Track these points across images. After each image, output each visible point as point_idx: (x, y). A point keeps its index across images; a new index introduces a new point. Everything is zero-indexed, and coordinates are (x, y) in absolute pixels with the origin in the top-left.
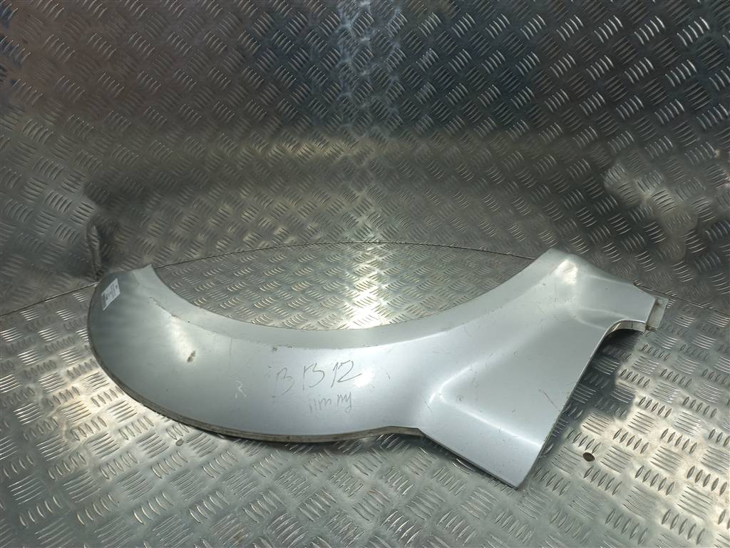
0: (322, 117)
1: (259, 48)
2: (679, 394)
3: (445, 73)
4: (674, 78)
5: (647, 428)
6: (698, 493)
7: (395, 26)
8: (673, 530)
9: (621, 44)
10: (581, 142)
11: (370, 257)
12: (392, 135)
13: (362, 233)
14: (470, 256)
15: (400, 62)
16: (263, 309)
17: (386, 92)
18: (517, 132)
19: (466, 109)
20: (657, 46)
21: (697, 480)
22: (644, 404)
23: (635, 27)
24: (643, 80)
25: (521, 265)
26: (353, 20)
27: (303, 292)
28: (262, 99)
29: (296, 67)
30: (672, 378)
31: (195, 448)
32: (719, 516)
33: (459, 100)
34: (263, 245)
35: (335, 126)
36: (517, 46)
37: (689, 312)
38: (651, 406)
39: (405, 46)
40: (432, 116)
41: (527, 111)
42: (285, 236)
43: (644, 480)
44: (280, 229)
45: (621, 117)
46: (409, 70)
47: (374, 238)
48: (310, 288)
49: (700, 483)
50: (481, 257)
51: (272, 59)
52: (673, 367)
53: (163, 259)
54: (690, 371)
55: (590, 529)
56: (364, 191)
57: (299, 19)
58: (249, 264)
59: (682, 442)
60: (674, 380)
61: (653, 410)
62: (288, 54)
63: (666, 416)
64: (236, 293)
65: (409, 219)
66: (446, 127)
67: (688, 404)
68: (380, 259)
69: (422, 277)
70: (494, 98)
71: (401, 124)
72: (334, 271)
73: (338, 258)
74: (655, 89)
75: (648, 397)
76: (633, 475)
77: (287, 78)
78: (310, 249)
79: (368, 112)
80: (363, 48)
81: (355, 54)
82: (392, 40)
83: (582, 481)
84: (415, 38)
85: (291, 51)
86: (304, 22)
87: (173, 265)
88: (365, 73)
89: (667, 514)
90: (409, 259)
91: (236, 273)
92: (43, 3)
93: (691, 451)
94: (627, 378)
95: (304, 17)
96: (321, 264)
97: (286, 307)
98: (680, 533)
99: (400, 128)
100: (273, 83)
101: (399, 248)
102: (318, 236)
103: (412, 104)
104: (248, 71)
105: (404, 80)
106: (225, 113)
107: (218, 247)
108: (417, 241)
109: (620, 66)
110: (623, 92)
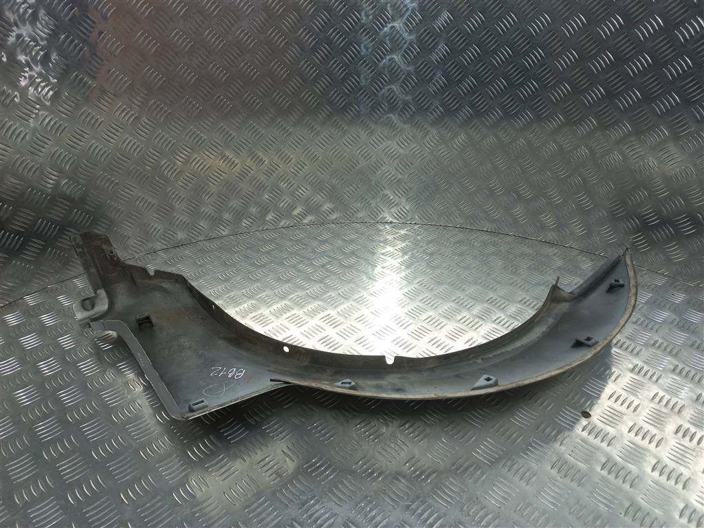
0: (341, 106)
2: (669, 361)
3: (455, 66)
4: (671, 71)
5: (639, 390)
6: (685, 446)
7: (410, 22)
8: (661, 477)
9: (621, 40)
10: (581, 131)
12: (405, 123)
13: (375, 214)
14: (475, 236)
15: (414, 55)
16: (288, 281)
18: (521, 121)
19: (475, 99)
20: (655, 43)
21: (684, 436)
22: (637, 370)
23: (635, 25)
24: (643, 73)
25: (523, 245)
27: (323, 266)
29: (319, 60)
30: (663, 347)
33: (468, 91)
34: (285, 224)
35: (353, 115)
36: (523, 42)
37: (680, 289)
38: (643, 372)
39: (419, 41)
40: (443, 105)
41: (532, 101)
42: (303, 215)
43: (636, 435)
44: (300, 209)
45: (621, 109)
46: (422, 63)
48: (329, 263)
49: (687, 439)
50: (486, 237)
52: (663, 338)
53: (196, 235)
54: (679, 342)
55: (587, 475)
58: (272, 241)
59: (672, 403)
60: (665, 349)
61: (645, 375)
62: (311, 48)
63: (657, 381)
64: (263, 266)
65: (419, 202)
66: (456, 116)
67: (678, 371)
69: (432, 254)
70: (501, 90)
71: (414, 113)
72: (351, 248)
73: (354, 236)
74: (653, 82)
75: (640, 364)
76: (625, 431)
77: (310, 70)
78: (327, 228)
80: (381, 42)
84: (429, 33)
85: (314, 45)
87: (204, 240)
89: (656, 464)
90: (419, 237)
91: (262, 248)
92: (137, 2)
93: (679, 411)
94: (621, 347)
96: (338, 241)
97: (308, 279)
98: (667, 480)
99: (412, 117)
100: (297, 75)
101: (409, 228)
102: (334, 216)
103: (424, 95)
104: (275, 64)
105: (417, 72)
106: (253, 103)
107: (244, 225)
108: (426, 222)
109: (620, 61)
110: (623, 84)
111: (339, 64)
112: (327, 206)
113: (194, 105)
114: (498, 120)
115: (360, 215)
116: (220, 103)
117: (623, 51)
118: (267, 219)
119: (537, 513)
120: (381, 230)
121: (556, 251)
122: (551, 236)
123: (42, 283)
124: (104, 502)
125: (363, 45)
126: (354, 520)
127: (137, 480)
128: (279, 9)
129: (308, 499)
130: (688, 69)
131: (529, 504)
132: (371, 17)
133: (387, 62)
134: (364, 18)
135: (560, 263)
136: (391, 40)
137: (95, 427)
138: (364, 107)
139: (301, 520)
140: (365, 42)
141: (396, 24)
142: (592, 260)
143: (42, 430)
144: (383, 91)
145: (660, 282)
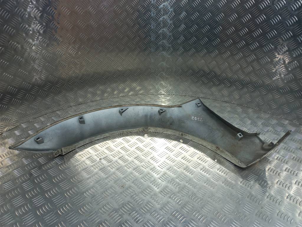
1: (122, 24)
3: (188, 33)
9: (251, 24)
10: (237, 58)
13: (157, 91)
18: (214, 54)
19: (196, 46)
24: (258, 37)
25: (215, 103)
28: (123, 43)
29: (135, 31)
31: (105, 161)
33: (193, 43)
36: (214, 24)
37: (275, 119)
39: (174, 24)
40: (183, 48)
41: (218, 47)
42: (129, 92)
45: (251, 49)
49: (272, 172)
51: (126, 28)
53: (87, 100)
55: (235, 185)
57: (136, 14)
65: (175, 86)
66: (189, 52)
70: (206, 42)
74: (263, 40)
77: (131, 35)
78: (139, 97)
84: (177, 20)
85: (133, 25)
87: (90, 102)
100: (126, 37)
101: (171, 96)
102: (141, 92)
103: (176, 44)
104: (118, 32)
105: (173, 35)
107: (106, 96)
108: (178, 94)
109: (251, 32)
110: (252, 40)
111: (143, 32)
112: (138, 88)
114: (205, 54)
115: (151, 91)
116: (96, 48)
117: (251, 28)
118: (115, 93)
119: (216, 198)
120: (160, 97)
121: (228, 105)
122: (226, 99)
123: (28, 119)
124: (59, 197)
125: (152, 25)
127: (70, 189)
128: (119, 11)
130: (275, 35)
132: (155, 14)
133: (162, 32)
134: (153, 14)
135: (229, 109)
136: (163, 23)
137: (53, 171)
138: (153, 49)
139: (131, 202)
140: (153, 24)
141: (165, 17)
142: (242, 108)
144: (160, 43)
145: (267, 116)
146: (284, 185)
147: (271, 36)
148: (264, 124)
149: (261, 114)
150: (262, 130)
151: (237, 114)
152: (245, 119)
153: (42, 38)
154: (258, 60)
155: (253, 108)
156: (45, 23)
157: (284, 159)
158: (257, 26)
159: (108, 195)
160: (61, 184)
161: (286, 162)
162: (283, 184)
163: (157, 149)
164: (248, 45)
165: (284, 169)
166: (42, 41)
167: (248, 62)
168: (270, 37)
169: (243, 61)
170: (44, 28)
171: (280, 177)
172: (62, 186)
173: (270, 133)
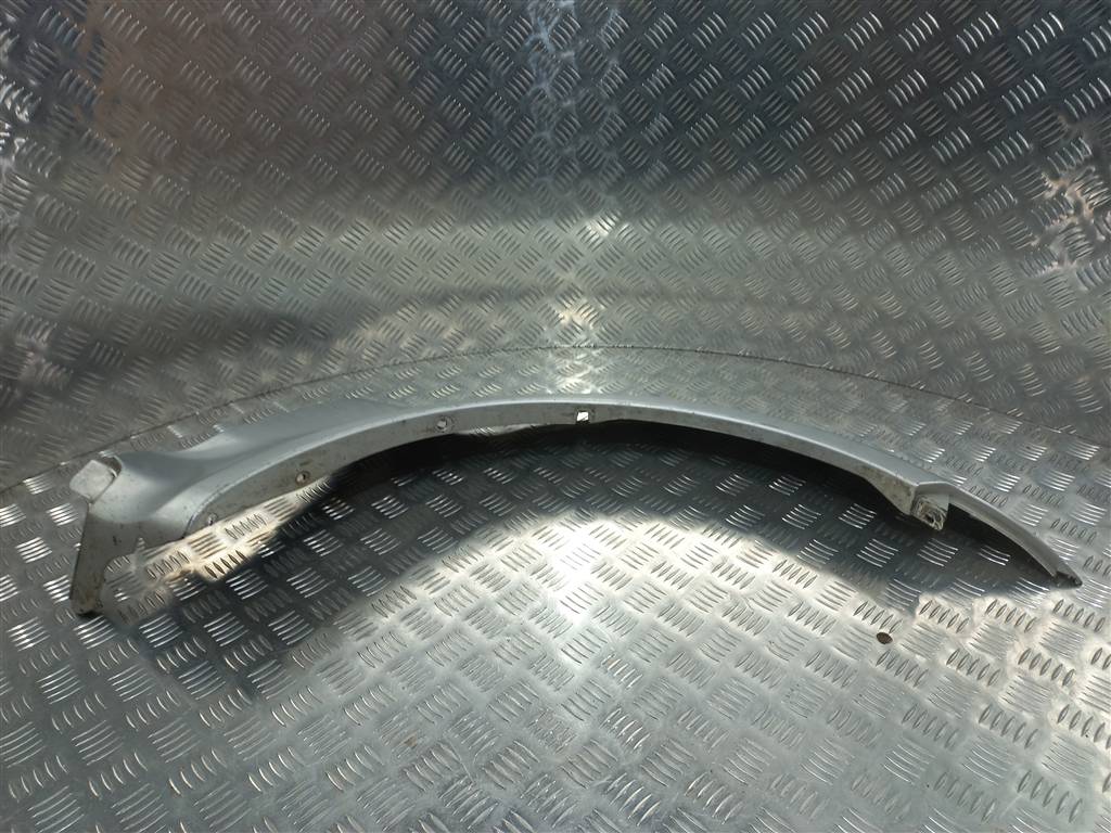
0: (509, 168)
1: (418, 72)
3: (685, 99)
4: (1015, 100)
6: (1032, 682)
7: (610, 33)
8: (993, 730)
9: (937, 53)
10: (882, 196)
11: (580, 369)
12: (610, 190)
13: (569, 334)
14: (725, 364)
15: (619, 84)
17: (601, 129)
18: (790, 183)
19: (716, 151)
20: (990, 55)
21: (1031, 667)
23: (958, 29)
24: (970, 105)
25: (799, 376)
26: (550, 27)
28: (423, 145)
29: (471, 97)
32: (1059, 713)
33: (705, 138)
34: (430, 353)
35: (527, 181)
36: (787, 58)
37: (1040, 439)
39: (626, 64)
40: (667, 161)
41: (805, 152)
42: (459, 339)
43: (959, 667)
44: (452, 330)
45: (939, 159)
46: (632, 97)
47: (586, 340)
49: (1036, 671)
50: (742, 365)
51: (436, 88)
53: (289, 376)
55: (881, 730)
56: (571, 273)
57: (472, 27)
58: (409, 381)
59: (1016, 617)
62: (458, 79)
66: (688, 178)
68: (597, 371)
70: (756, 134)
71: (623, 174)
73: (535, 371)
74: (988, 117)
76: (943, 661)
77: (457, 114)
78: (495, 359)
79: (575, 159)
80: (566, 66)
81: (554, 75)
82: (607, 54)
83: (873, 670)
84: (640, 50)
85: (462, 74)
86: (481, 32)
87: (303, 384)
88: (569, 103)
89: (987, 710)
90: (637, 369)
91: (392, 394)
93: (1027, 629)
95: (481, 26)
96: (512, 379)
98: (1003, 734)
99: (620, 181)
100: (437, 122)
101: (623, 355)
102: (506, 339)
103: (636, 147)
104: (402, 105)
105: (625, 111)
106: (371, 166)
107: (365, 357)
108: (649, 344)
109: (937, 85)
110: (942, 122)
111: (502, 102)
112: (493, 324)
113: (277, 174)
114: (753, 182)
115: (546, 336)
116: (317, 169)
117: (940, 70)
118: (402, 346)
119: (800, 791)
121: (850, 384)
122: (845, 361)
123: (51, 458)
124: (144, 793)
126: (523, 810)
127: (195, 757)
129: (453, 779)
130: (1040, 96)
131: (791, 778)
135: (855, 402)
137: (133, 679)
139: (443, 811)
142: (906, 397)
143: (52, 686)
145: (1009, 428)
146: (1092, 729)
147: (1024, 101)
148: (998, 461)
149: (982, 420)
150: (988, 486)
151: (887, 422)
152: (922, 441)
153: (27, 145)
154: (967, 200)
155: (950, 398)
156: (38, 78)
157: (1088, 611)
158: (965, 63)
159: (346, 783)
160: (157, 737)
161: (1093, 624)
162: (1086, 724)
163: (558, 577)
164: (925, 140)
165: (1088, 654)
166: (29, 156)
167: (929, 210)
168: (1016, 105)
169: (907, 208)
170: (32, 99)
171: (1072, 693)
172: (163, 742)
173: (1022, 499)
